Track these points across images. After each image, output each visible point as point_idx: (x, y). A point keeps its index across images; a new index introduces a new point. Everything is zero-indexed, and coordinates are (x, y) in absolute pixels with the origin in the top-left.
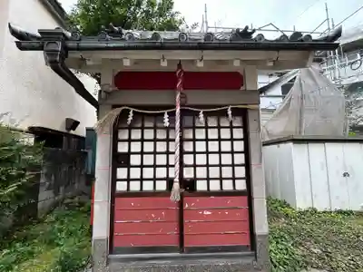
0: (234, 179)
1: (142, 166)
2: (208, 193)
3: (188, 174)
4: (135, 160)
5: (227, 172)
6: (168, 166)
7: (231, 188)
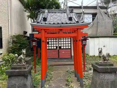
0: (68, 46)
1: (51, 44)
4: (50, 43)
6: (56, 44)
7: (68, 48)
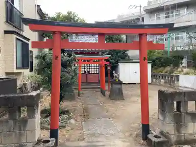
2: (92, 73)
3: (88, 70)
5: (95, 70)
6: (84, 69)
7: (96, 73)
